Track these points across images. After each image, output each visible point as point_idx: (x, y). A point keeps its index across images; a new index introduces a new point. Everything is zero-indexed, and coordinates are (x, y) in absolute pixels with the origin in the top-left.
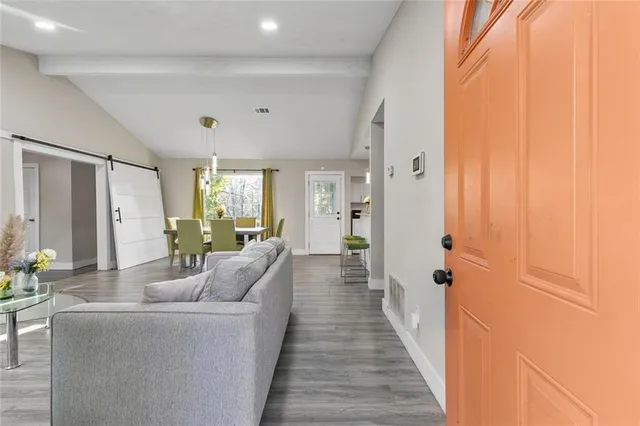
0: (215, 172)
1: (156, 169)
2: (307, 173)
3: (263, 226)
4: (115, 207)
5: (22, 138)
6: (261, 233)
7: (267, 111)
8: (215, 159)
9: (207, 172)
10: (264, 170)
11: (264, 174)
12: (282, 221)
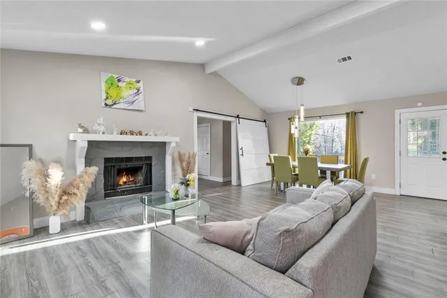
0: (302, 119)
1: (265, 121)
2: (397, 112)
3: (346, 163)
4: (240, 147)
5: (197, 110)
6: (345, 169)
7: (349, 58)
8: (302, 109)
9: (297, 120)
10: (348, 114)
11: (348, 117)
12: (366, 160)
